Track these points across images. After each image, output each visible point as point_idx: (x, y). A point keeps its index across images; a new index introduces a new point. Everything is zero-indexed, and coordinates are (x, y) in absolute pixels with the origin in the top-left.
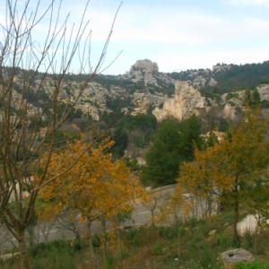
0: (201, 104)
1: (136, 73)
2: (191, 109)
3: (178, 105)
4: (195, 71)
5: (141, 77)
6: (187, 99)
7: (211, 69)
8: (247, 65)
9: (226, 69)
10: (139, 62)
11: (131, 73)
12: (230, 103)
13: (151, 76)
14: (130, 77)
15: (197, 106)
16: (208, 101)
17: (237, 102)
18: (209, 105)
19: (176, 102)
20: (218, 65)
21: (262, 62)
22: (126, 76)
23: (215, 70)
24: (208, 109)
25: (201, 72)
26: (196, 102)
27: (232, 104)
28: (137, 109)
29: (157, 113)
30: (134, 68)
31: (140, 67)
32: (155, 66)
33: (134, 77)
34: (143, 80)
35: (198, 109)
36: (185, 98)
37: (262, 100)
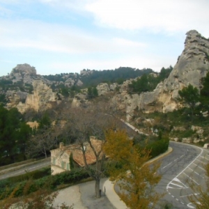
0: (53, 98)
1: (16, 75)
2: (45, 103)
3: (36, 100)
4: (67, 74)
5: (21, 78)
6: (42, 94)
7: (79, 73)
8: (104, 71)
9: (90, 74)
10: (19, 66)
11: (12, 74)
12: (76, 97)
13: (29, 77)
14: (11, 77)
15: (50, 100)
16: (59, 96)
17: (81, 96)
18: (60, 99)
19: (35, 97)
20: (84, 70)
21: (114, 69)
22: (8, 77)
23: (82, 74)
24: (59, 102)
25: (71, 75)
26: (49, 97)
27: (78, 98)
28: (9, 104)
29: (21, 107)
30: (15, 71)
31: (19, 70)
32: (33, 69)
33: (14, 78)
34: (22, 80)
35: (51, 102)
36: (40, 94)
37: (100, 94)
